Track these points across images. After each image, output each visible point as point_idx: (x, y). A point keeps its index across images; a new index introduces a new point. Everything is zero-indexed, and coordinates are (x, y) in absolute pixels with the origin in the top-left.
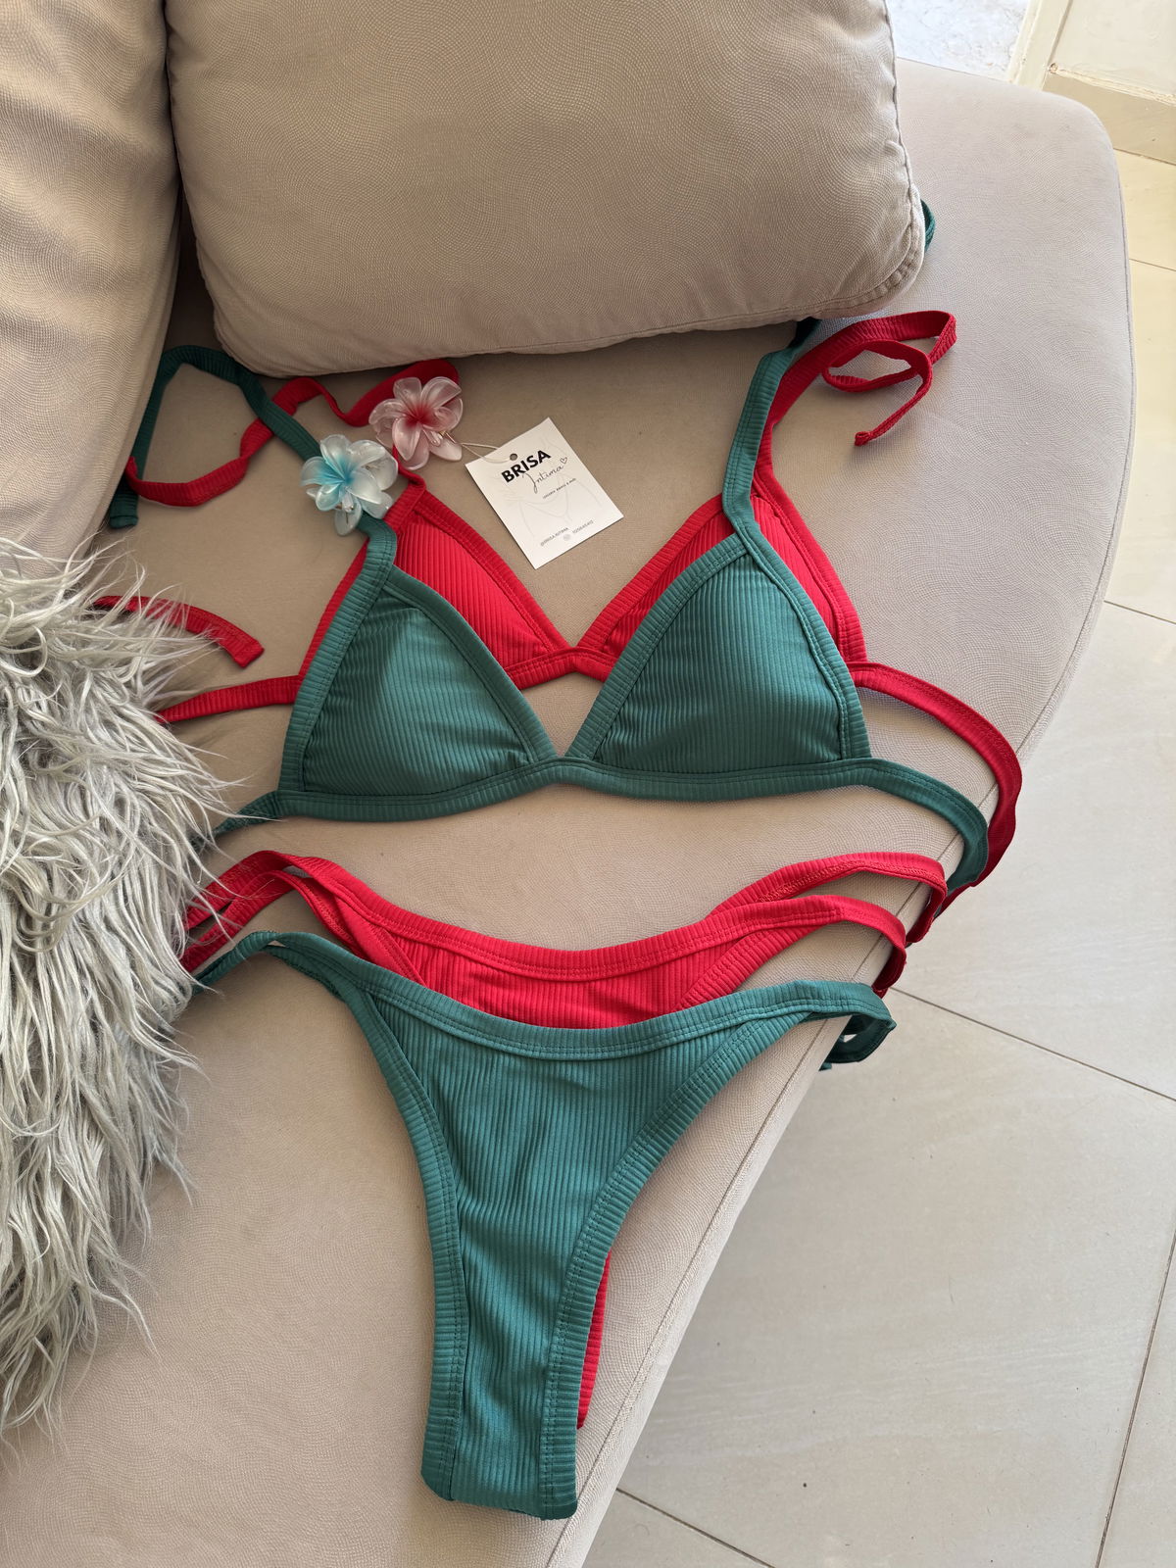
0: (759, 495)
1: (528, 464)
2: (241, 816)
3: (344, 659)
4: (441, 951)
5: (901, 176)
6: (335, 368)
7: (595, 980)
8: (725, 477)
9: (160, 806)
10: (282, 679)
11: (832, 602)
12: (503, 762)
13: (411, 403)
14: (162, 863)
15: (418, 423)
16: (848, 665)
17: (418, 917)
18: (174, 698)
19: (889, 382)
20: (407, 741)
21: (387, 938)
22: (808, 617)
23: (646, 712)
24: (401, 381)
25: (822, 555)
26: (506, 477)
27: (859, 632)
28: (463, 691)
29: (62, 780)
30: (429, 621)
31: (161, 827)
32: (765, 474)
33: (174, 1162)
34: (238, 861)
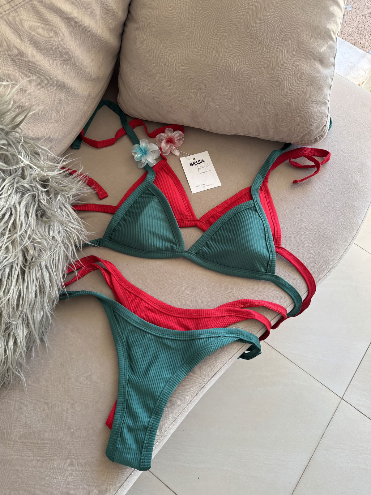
0: (262, 190)
1: (198, 163)
3: (132, 205)
4: (138, 298)
5: (326, 111)
6: (150, 119)
8: (254, 182)
9: (69, 235)
10: (111, 206)
11: (275, 227)
12: (169, 248)
13: (169, 135)
14: (65, 251)
15: (170, 143)
16: (275, 246)
17: (133, 286)
18: (78, 203)
19: (307, 167)
20: (144, 234)
21: (123, 290)
22: (267, 229)
23: (214, 244)
24: (168, 128)
25: (276, 212)
26: (191, 165)
27: (280, 237)
28: (163, 224)
29: (45, 223)
30: (159, 201)
31: (68, 242)
32: (265, 184)
33: (46, 339)
34: (86, 256)
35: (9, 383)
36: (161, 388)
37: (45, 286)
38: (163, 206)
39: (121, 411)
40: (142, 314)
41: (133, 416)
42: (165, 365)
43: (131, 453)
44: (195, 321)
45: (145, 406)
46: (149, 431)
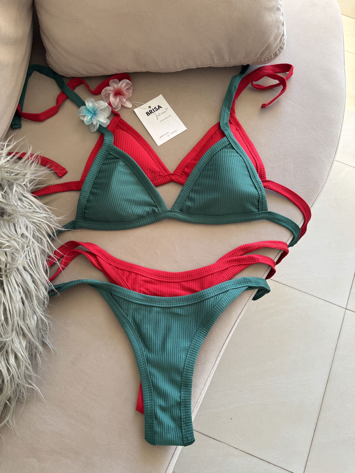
0: (231, 123)
1: (155, 110)
2: (65, 229)
3: (97, 176)
5: (281, 18)
6: (89, 75)
7: (182, 282)
8: (221, 117)
9: (39, 227)
10: (74, 182)
11: (256, 160)
12: (151, 212)
13: (116, 88)
14: (40, 246)
15: (118, 95)
16: (262, 181)
17: (124, 262)
18: (38, 188)
19: (272, 87)
20: (119, 204)
21: (114, 269)
22: (249, 165)
23: (197, 196)
24: (112, 80)
25: (252, 144)
26: (147, 114)
27: (264, 170)
28: (137, 188)
29: (8, 221)
30: (125, 164)
31: (39, 234)
32: (233, 116)
33: (47, 342)
34: (63, 244)
35: (23, 397)
36: (184, 359)
37: (29, 289)
38: (131, 168)
39: (148, 394)
40: (141, 289)
41: (163, 395)
42: (181, 335)
43: (171, 433)
44: (198, 281)
45: (171, 381)
46: (183, 405)
